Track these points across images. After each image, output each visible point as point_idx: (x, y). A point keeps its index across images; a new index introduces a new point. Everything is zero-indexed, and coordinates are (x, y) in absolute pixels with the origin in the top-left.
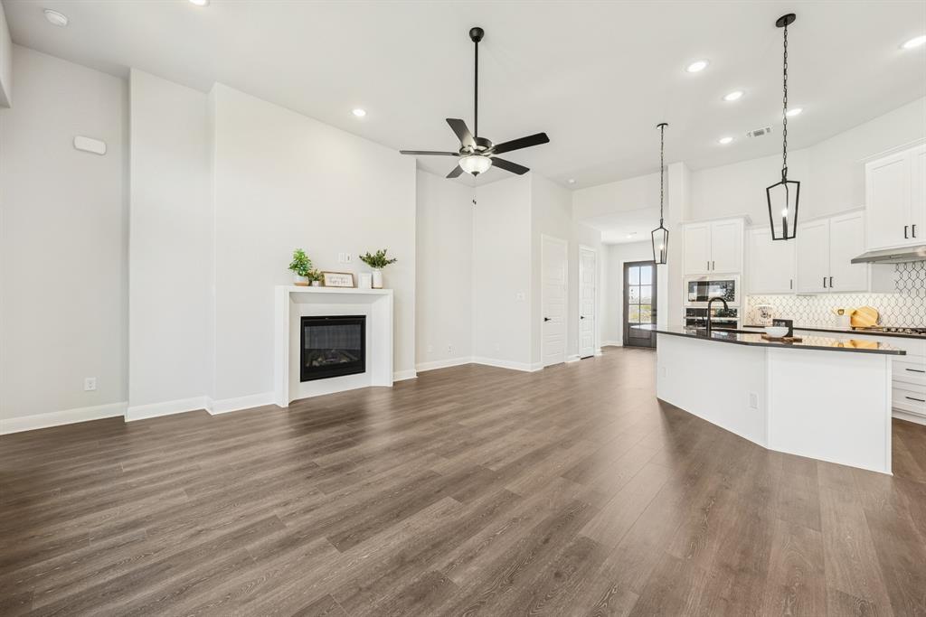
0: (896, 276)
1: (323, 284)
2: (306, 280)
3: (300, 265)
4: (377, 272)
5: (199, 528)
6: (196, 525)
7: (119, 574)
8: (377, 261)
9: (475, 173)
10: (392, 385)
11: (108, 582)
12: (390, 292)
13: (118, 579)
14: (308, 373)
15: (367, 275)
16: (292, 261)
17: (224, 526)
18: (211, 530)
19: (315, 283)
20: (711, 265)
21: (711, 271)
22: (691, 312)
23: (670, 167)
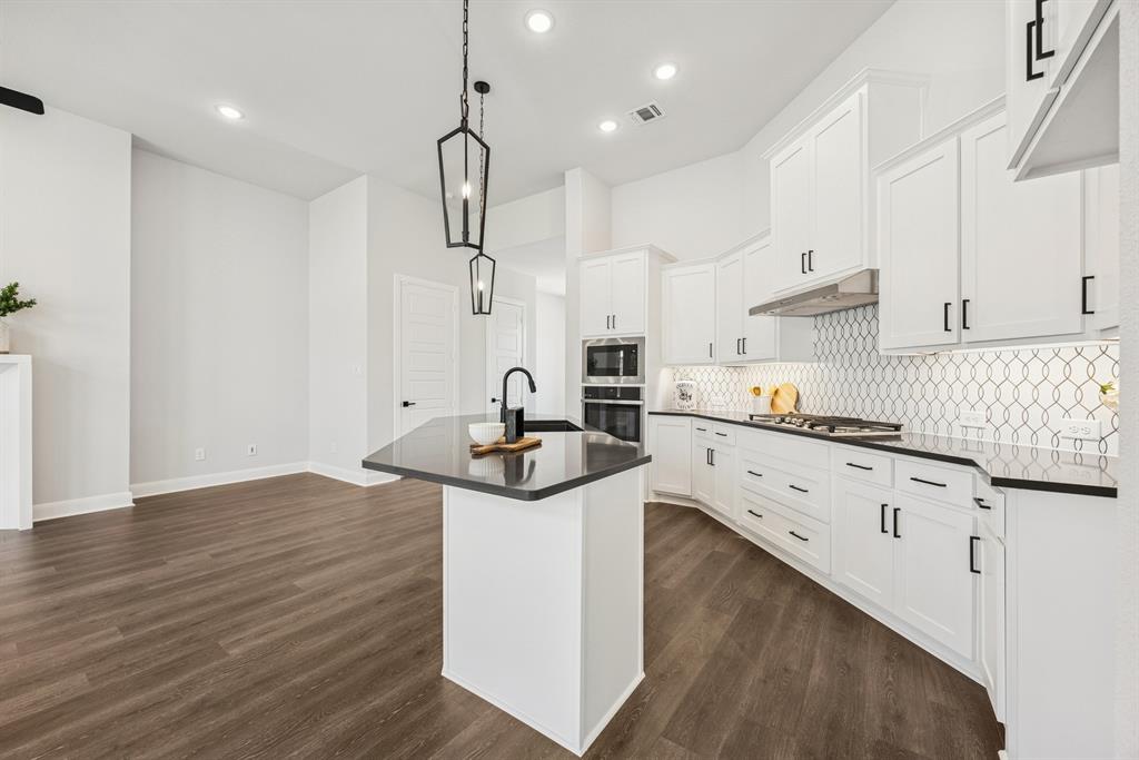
0: (814, 335)
10: (31, 527)
20: (611, 321)
21: (610, 332)
22: (590, 392)
23: (568, 174)
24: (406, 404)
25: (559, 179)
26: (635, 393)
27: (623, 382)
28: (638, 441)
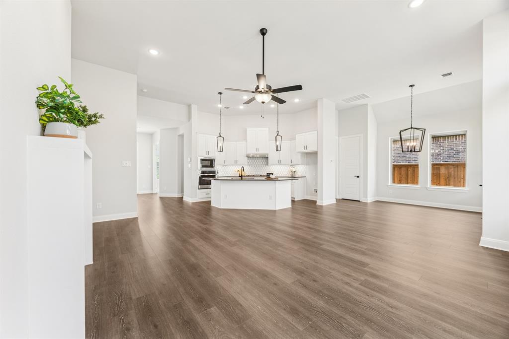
5: (390, 309)
6: (389, 311)
7: (444, 324)
9: (263, 103)
11: (451, 325)
13: (446, 322)
17: (380, 299)
18: (387, 303)
20: (208, 153)
27: (210, 169)
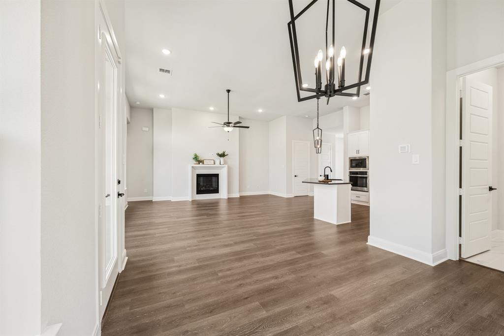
1: (203, 164)
2: (198, 163)
3: (196, 158)
4: (222, 159)
8: (222, 155)
12: (227, 165)
14: (199, 192)
15: (218, 160)
16: (193, 156)
19: (201, 163)
20: (358, 152)
21: (358, 154)
22: (351, 173)
23: (344, 108)
24: (295, 176)
25: (342, 108)
26: (366, 173)
27: (361, 170)
28: (366, 187)
